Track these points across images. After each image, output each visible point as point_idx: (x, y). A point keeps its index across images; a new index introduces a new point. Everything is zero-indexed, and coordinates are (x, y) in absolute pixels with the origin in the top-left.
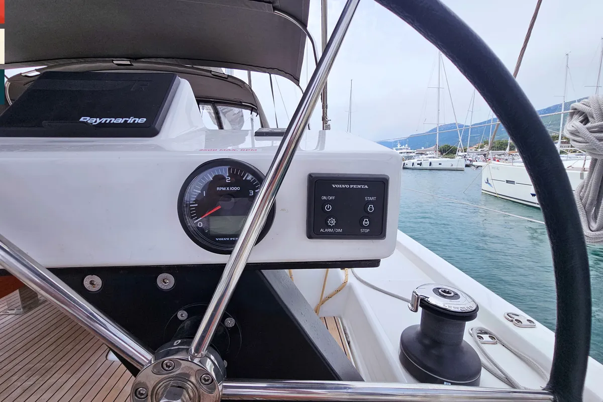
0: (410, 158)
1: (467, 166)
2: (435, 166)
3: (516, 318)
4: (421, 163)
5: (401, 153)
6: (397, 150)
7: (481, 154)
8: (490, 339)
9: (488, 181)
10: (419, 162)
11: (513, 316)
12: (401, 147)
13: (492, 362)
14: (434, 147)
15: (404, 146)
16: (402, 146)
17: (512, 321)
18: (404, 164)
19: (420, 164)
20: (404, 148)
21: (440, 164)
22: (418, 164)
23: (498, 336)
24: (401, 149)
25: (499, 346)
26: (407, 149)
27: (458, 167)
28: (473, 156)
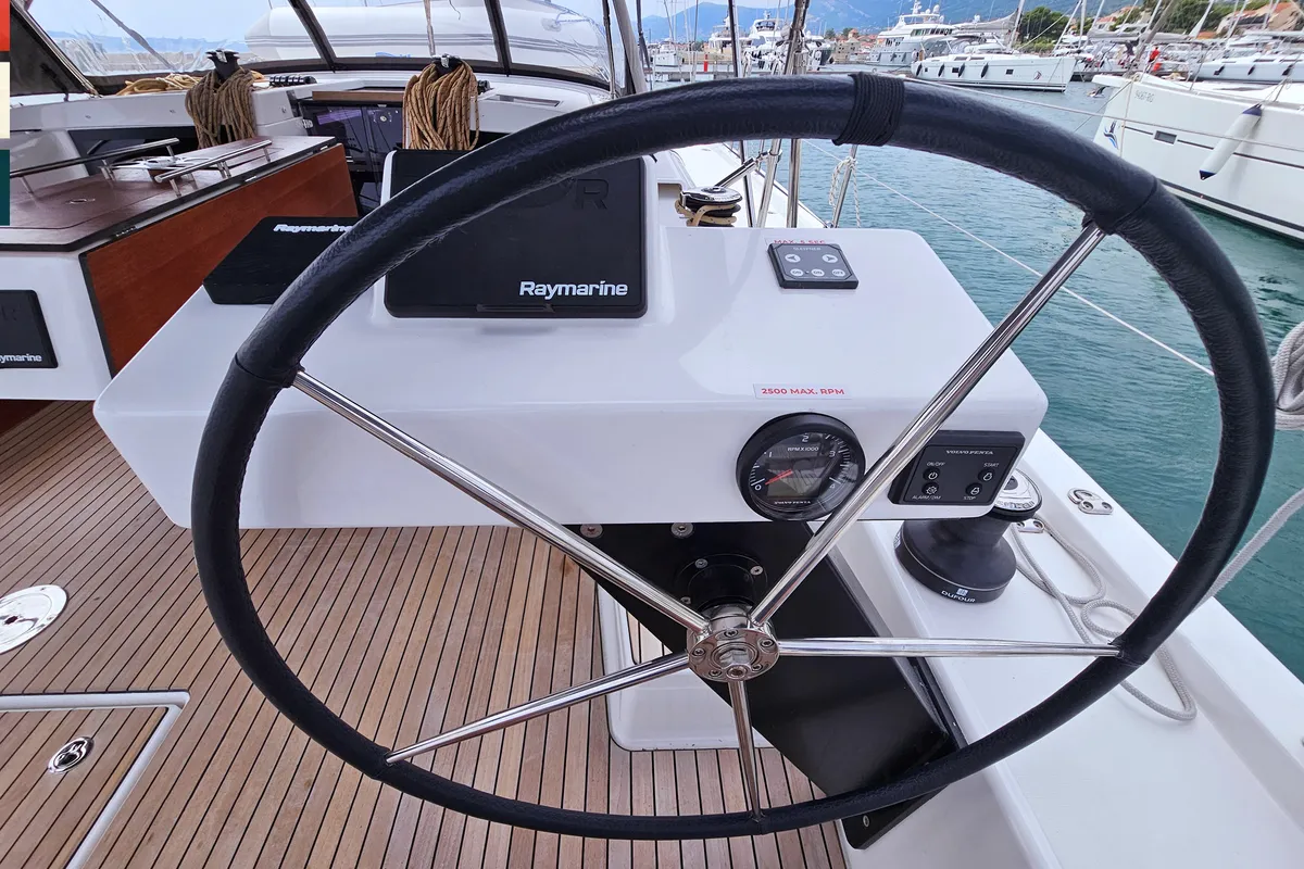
0: (938, 49)
1: (1076, 78)
2: (997, 76)
3: (1086, 498)
4: (963, 68)
5: (917, 32)
6: (908, 21)
7: (1121, 43)
8: (1033, 526)
9: (1112, 131)
10: (959, 65)
11: (1083, 496)
12: (922, 14)
13: (1030, 560)
14: (1008, 17)
15: (928, 10)
16: (924, 10)
17: (1079, 503)
18: (920, 67)
19: (959, 71)
20: (928, 17)
21: (1010, 72)
22: (955, 70)
23: (1048, 521)
24: (920, 20)
25: (1045, 535)
26: (935, 20)
27: (1053, 82)
28: (1099, 49)
